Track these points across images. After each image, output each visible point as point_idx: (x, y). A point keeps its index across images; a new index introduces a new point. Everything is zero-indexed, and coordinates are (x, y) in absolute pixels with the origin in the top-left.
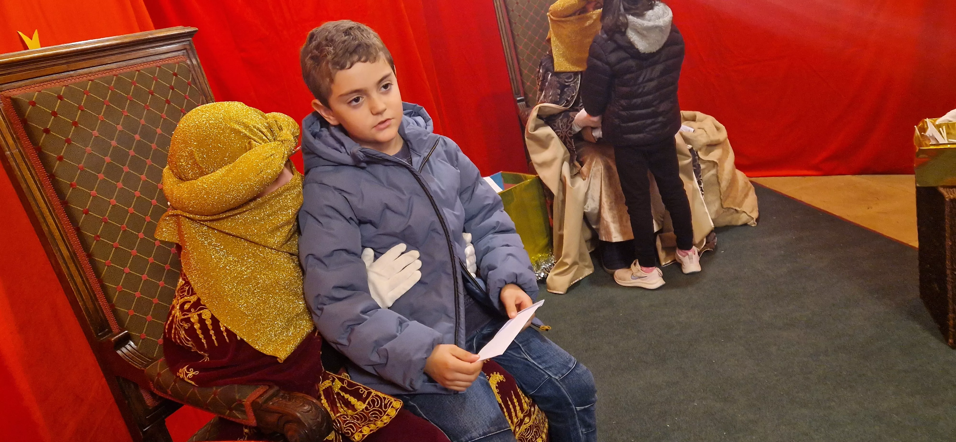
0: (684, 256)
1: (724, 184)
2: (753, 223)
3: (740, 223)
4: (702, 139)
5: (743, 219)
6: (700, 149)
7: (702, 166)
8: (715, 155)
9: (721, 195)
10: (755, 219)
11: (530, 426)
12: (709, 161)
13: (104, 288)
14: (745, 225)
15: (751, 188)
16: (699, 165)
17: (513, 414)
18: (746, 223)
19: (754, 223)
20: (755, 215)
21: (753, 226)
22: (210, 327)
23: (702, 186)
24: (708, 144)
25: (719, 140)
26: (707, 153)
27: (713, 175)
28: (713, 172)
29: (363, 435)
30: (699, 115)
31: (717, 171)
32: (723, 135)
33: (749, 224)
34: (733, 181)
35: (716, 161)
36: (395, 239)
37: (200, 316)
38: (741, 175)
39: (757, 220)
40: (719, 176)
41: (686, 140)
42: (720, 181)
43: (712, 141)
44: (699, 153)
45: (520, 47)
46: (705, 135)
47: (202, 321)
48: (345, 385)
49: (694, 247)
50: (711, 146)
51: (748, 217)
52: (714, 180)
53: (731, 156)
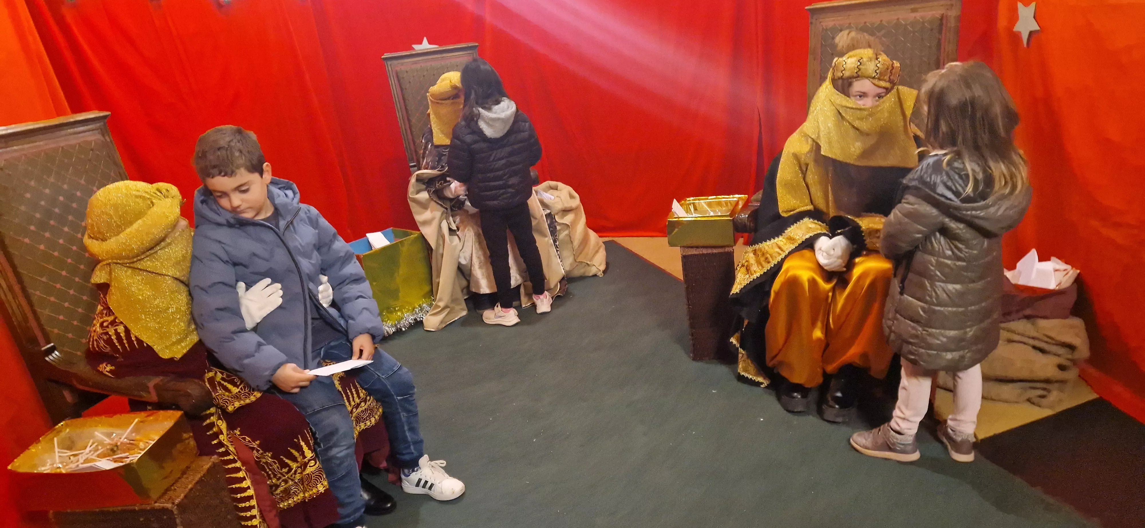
0: (537, 300)
1: (576, 243)
2: (600, 274)
3: (591, 274)
4: (559, 206)
5: (593, 271)
6: (557, 214)
7: (558, 228)
8: (568, 219)
10: (601, 271)
11: (366, 409)
12: (563, 224)
13: (34, 312)
15: (601, 246)
16: (556, 227)
17: (351, 399)
19: (602, 275)
20: (603, 267)
21: (601, 276)
22: (124, 338)
23: (557, 243)
25: (571, 207)
26: (563, 216)
27: (566, 235)
28: (566, 232)
29: (235, 407)
30: (560, 185)
32: (576, 202)
33: (597, 275)
34: (585, 240)
35: (568, 224)
36: (260, 277)
37: (116, 330)
38: (592, 235)
39: (604, 272)
40: (571, 235)
41: (544, 205)
42: (572, 240)
43: (566, 208)
44: (556, 216)
45: (414, 121)
46: (561, 203)
47: (117, 334)
48: (224, 376)
49: (546, 292)
50: (566, 211)
51: (597, 269)
52: (568, 238)
53: (583, 219)
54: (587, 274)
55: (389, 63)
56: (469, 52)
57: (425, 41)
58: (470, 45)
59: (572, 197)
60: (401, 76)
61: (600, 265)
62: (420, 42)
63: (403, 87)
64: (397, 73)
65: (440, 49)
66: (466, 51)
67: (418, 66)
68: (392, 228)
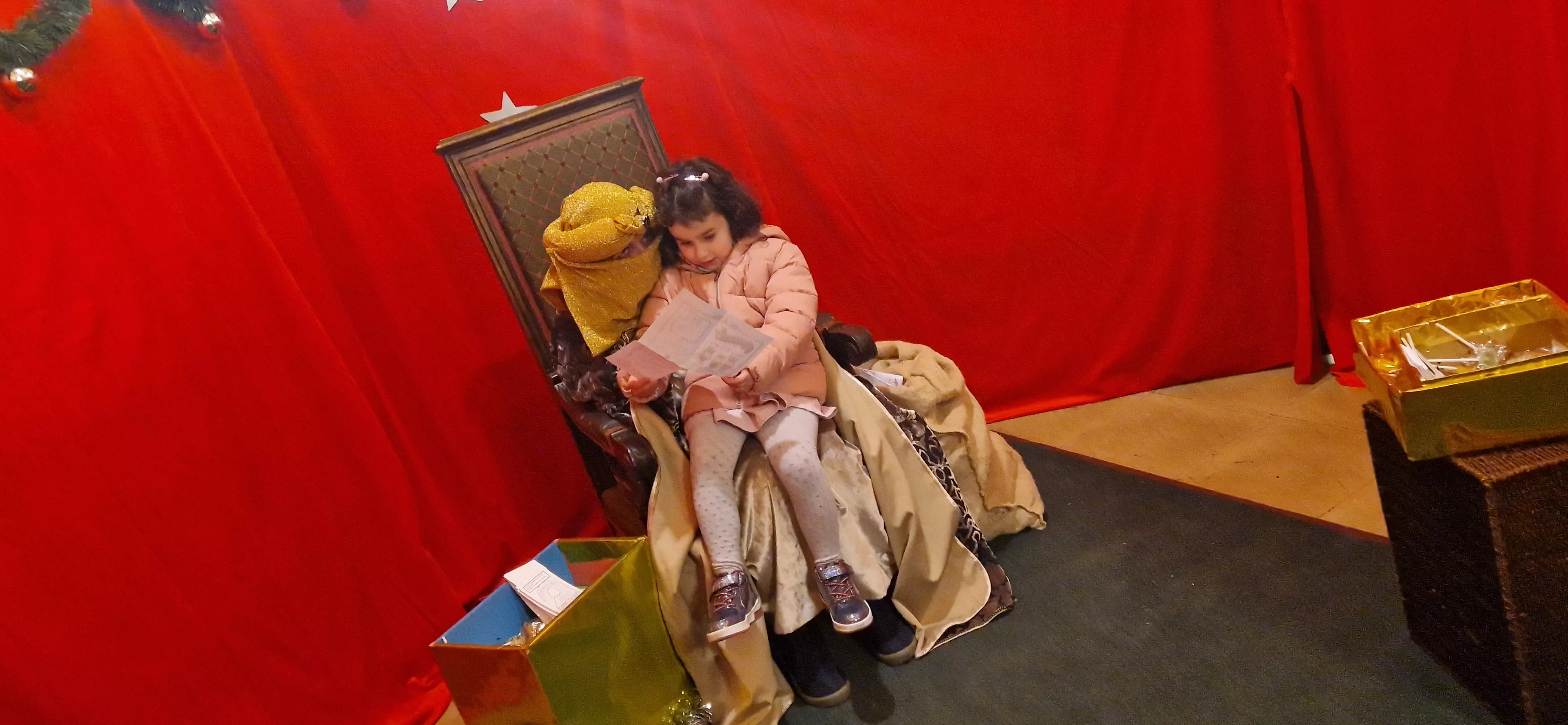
1: (981, 469)
2: (1039, 524)
3: (1018, 529)
4: (928, 397)
5: (1022, 519)
6: (927, 415)
8: (954, 421)
9: (980, 489)
10: (1042, 517)
12: (950, 434)
14: (1028, 529)
15: (1017, 460)
18: (1026, 525)
19: (1042, 524)
20: (1039, 508)
21: (1041, 528)
24: (940, 401)
25: (955, 390)
26: (941, 418)
27: (961, 457)
28: (960, 452)
30: (904, 347)
31: (968, 449)
32: (954, 376)
33: (1032, 526)
34: (992, 457)
35: (962, 431)
38: (999, 443)
39: (1045, 517)
40: (972, 455)
42: (974, 466)
43: (943, 396)
46: (930, 388)
50: (944, 405)
51: (1029, 516)
52: (965, 465)
53: (978, 412)
54: (1008, 531)
55: (456, 158)
56: (625, 99)
57: (506, 99)
59: (942, 366)
60: (489, 182)
61: (1032, 504)
62: (498, 106)
63: (501, 205)
64: (479, 177)
65: (540, 112)
66: (619, 97)
67: (522, 152)
68: (556, 540)
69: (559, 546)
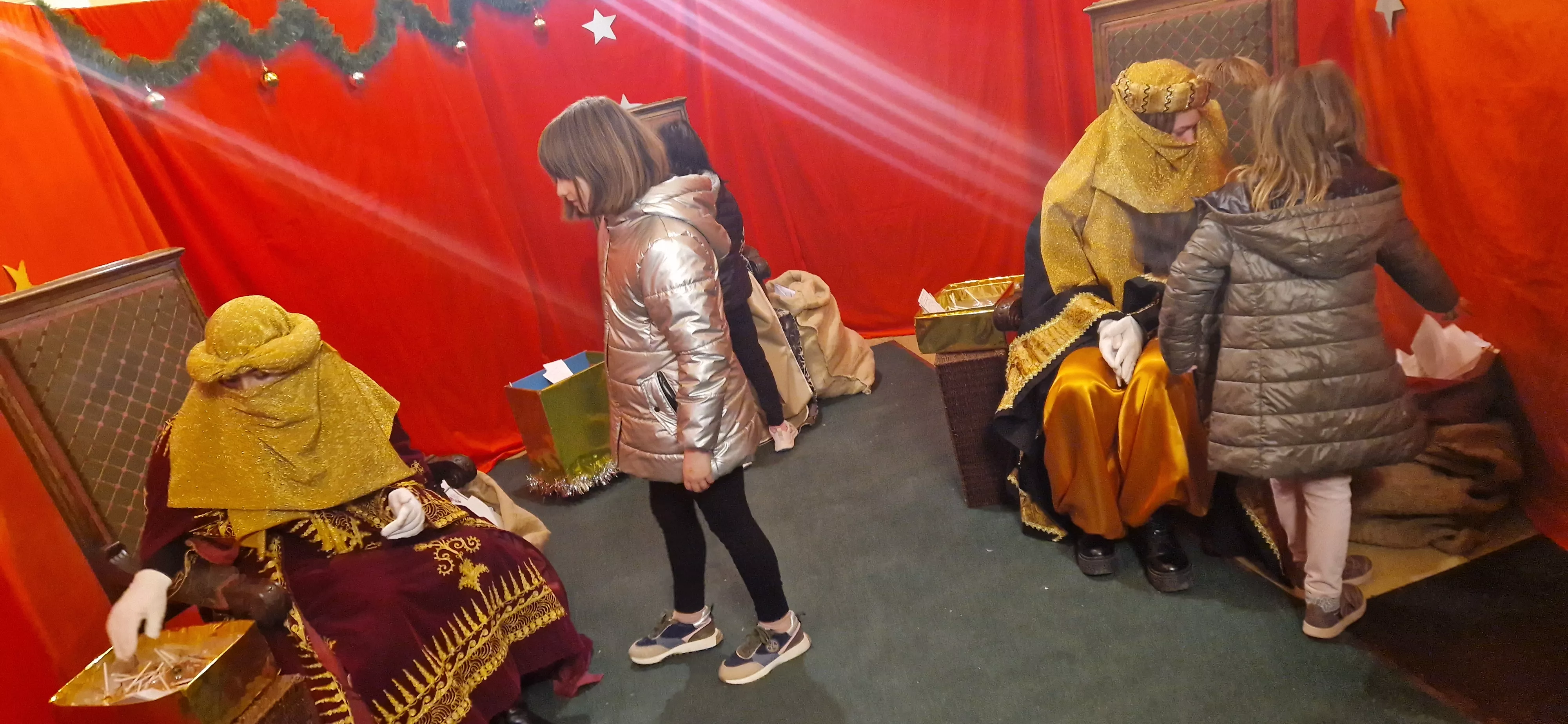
0: (774, 433)
1: (829, 352)
2: (867, 391)
3: (854, 392)
4: (800, 304)
5: (857, 386)
6: (799, 314)
7: (801, 333)
8: (814, 320)
9: (826, 363)
10: (870, 387)
12: (809, 327)
13: (96, 504)
14: (860, 393)
15: (867, 352)
16: (798, 333)
18: (858, 391)
19: (869, 391)
20: (870, 381)
21: (868, 394)
23: (801, 354)
24: (806, 308)
25: (817, 303)
26: (806, 318)
27: (814, 342)
28: (813, 338)
31: (817, 338)
32: (826, 295)
33: (864, 392)
35: (813, 326)
39: (873, 387)
40: (821, 343)
41: (778, 304)
42: (823, 348)
43: (810, 305)
44: (797, 318)
46: (803, 298)
49: (787, 421)
50: (810, 310)
51: (862, 385)
52: (815, 347)
53: (837, 319)
54: (849, 392)
56: (674, 109)
58: (675, 100)
59: (818, 289)
61: (866, 378)
66: (670, 108)
68: (585, 351)
69: (587, 354)
